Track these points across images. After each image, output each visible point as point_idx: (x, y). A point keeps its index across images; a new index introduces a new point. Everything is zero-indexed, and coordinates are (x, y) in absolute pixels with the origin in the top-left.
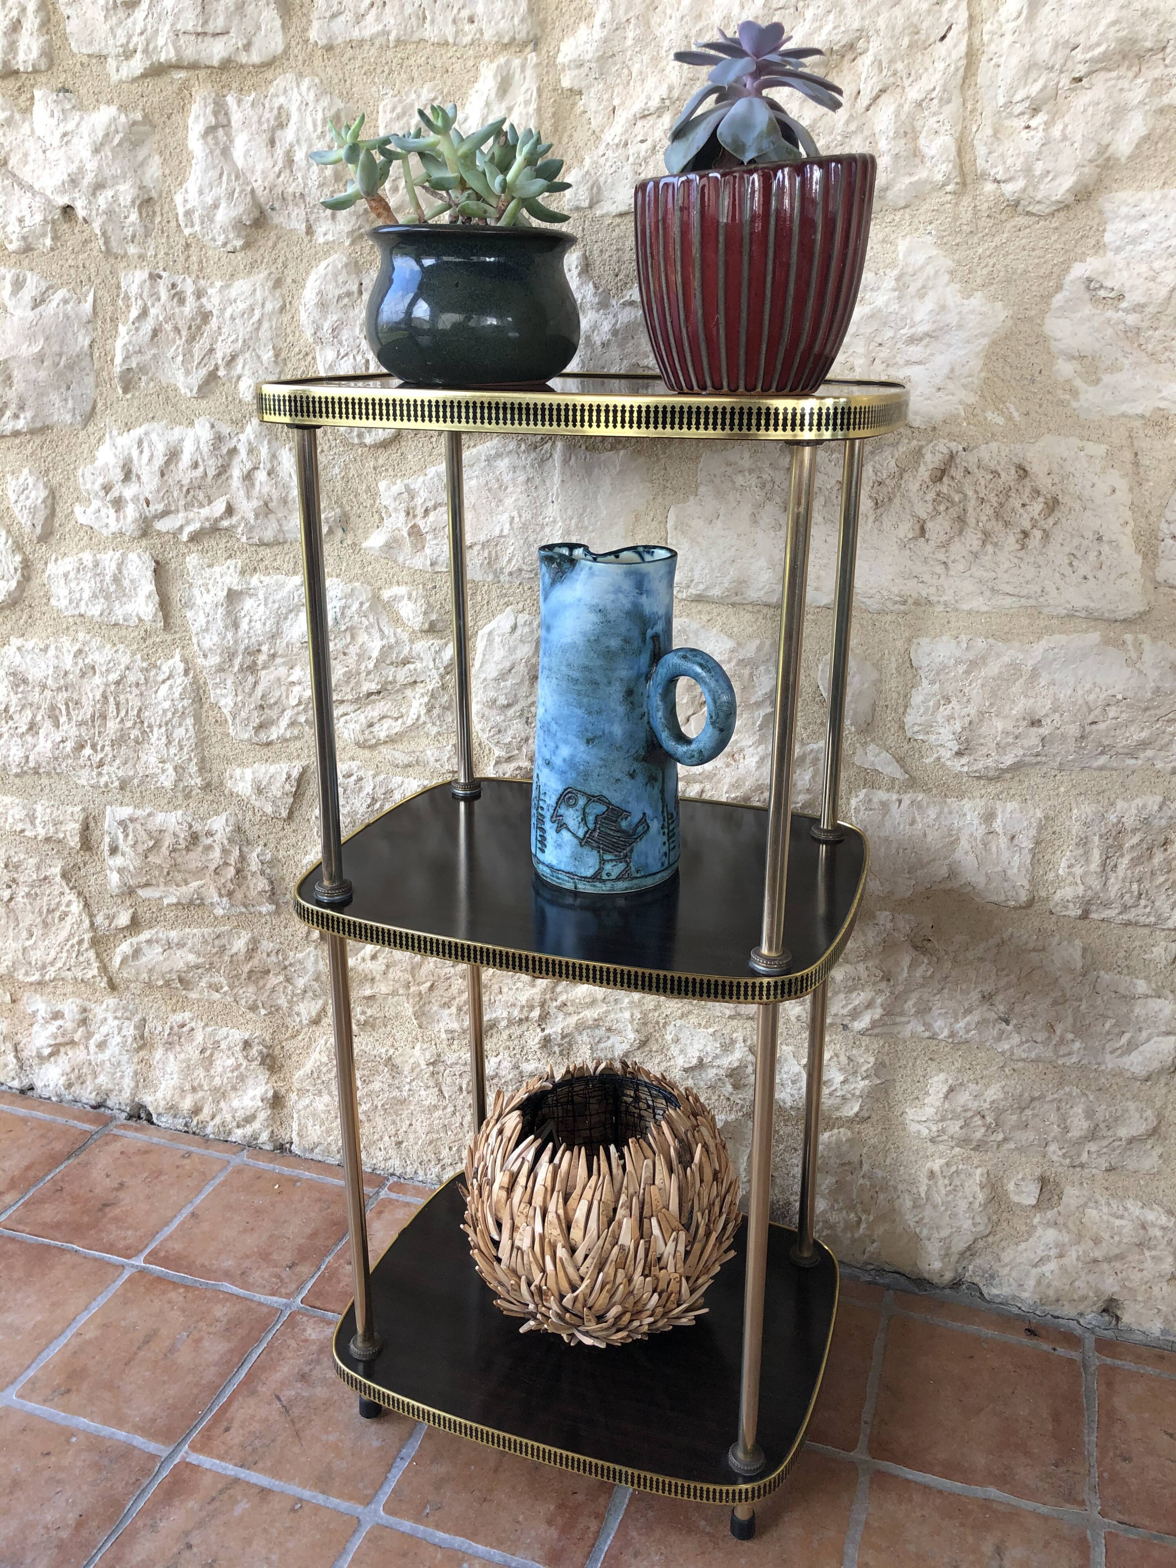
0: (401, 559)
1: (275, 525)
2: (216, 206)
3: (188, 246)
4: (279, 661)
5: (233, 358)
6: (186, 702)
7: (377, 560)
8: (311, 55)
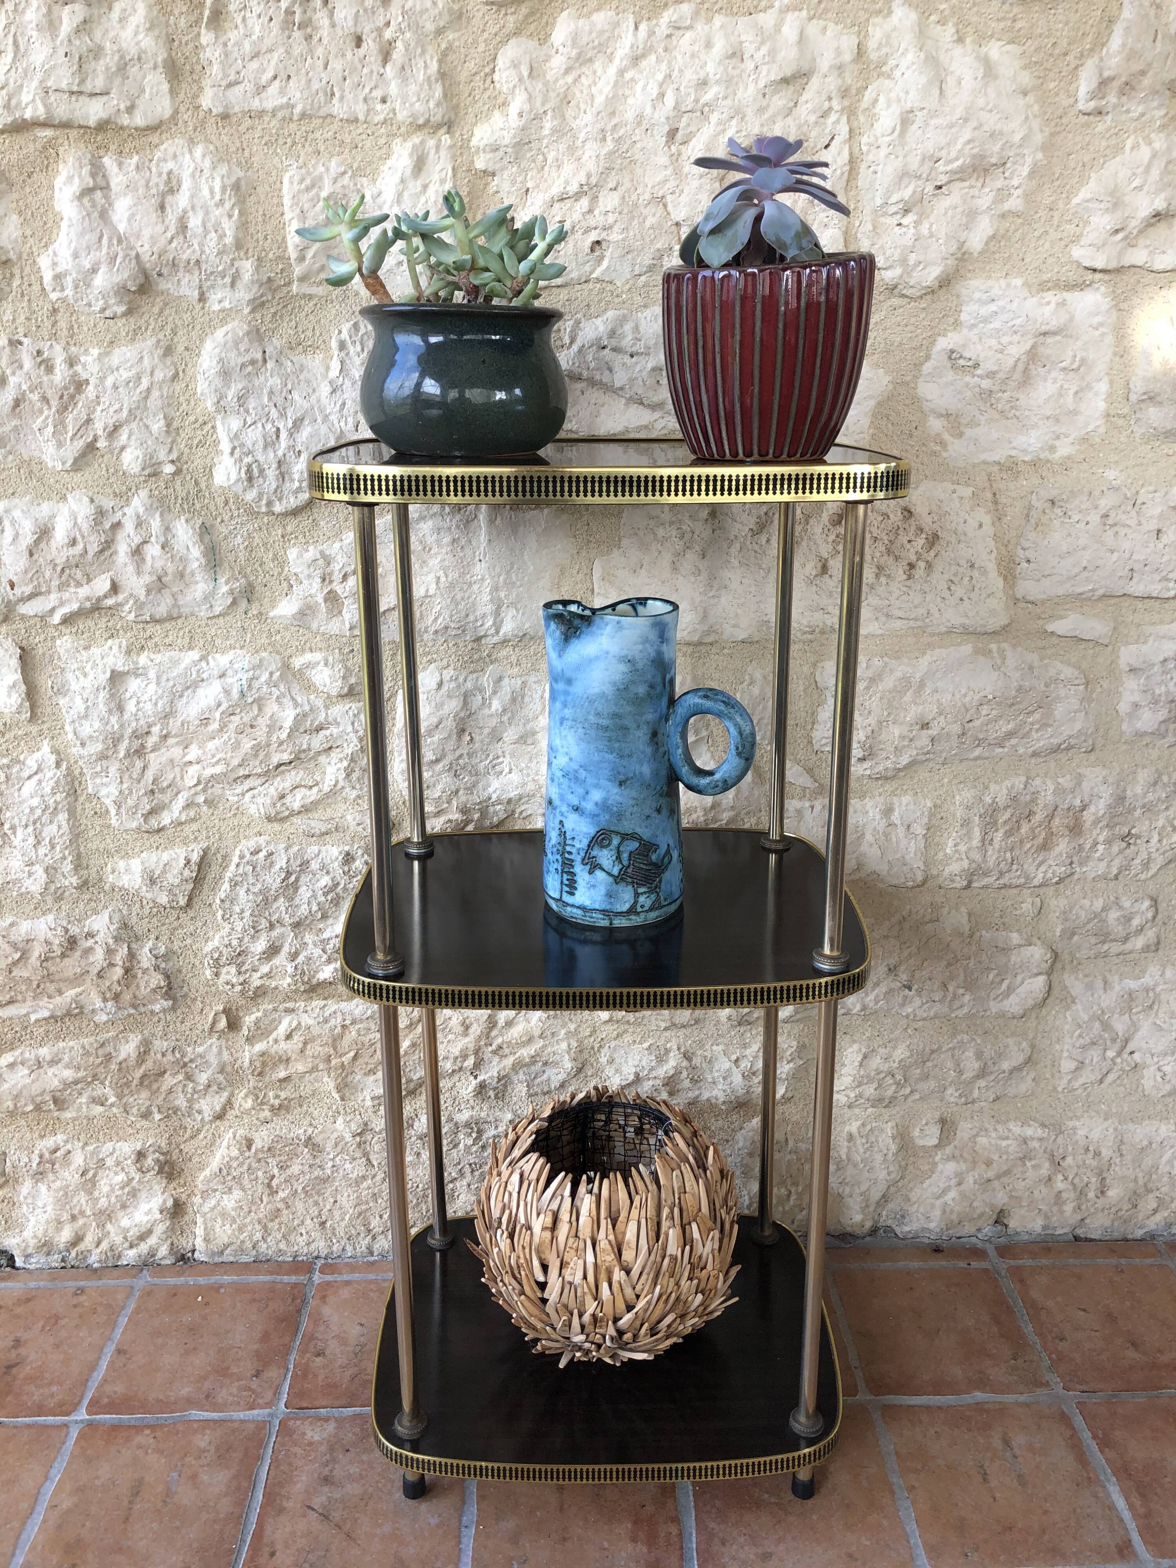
0: (314, 626)
1: (169, 601)
2: (94, 270)
3: (55, 311)
4: (171, 741)
5: (116, 428)
6: (58, 797)
7: (286, 628)
8: (203, 122)
